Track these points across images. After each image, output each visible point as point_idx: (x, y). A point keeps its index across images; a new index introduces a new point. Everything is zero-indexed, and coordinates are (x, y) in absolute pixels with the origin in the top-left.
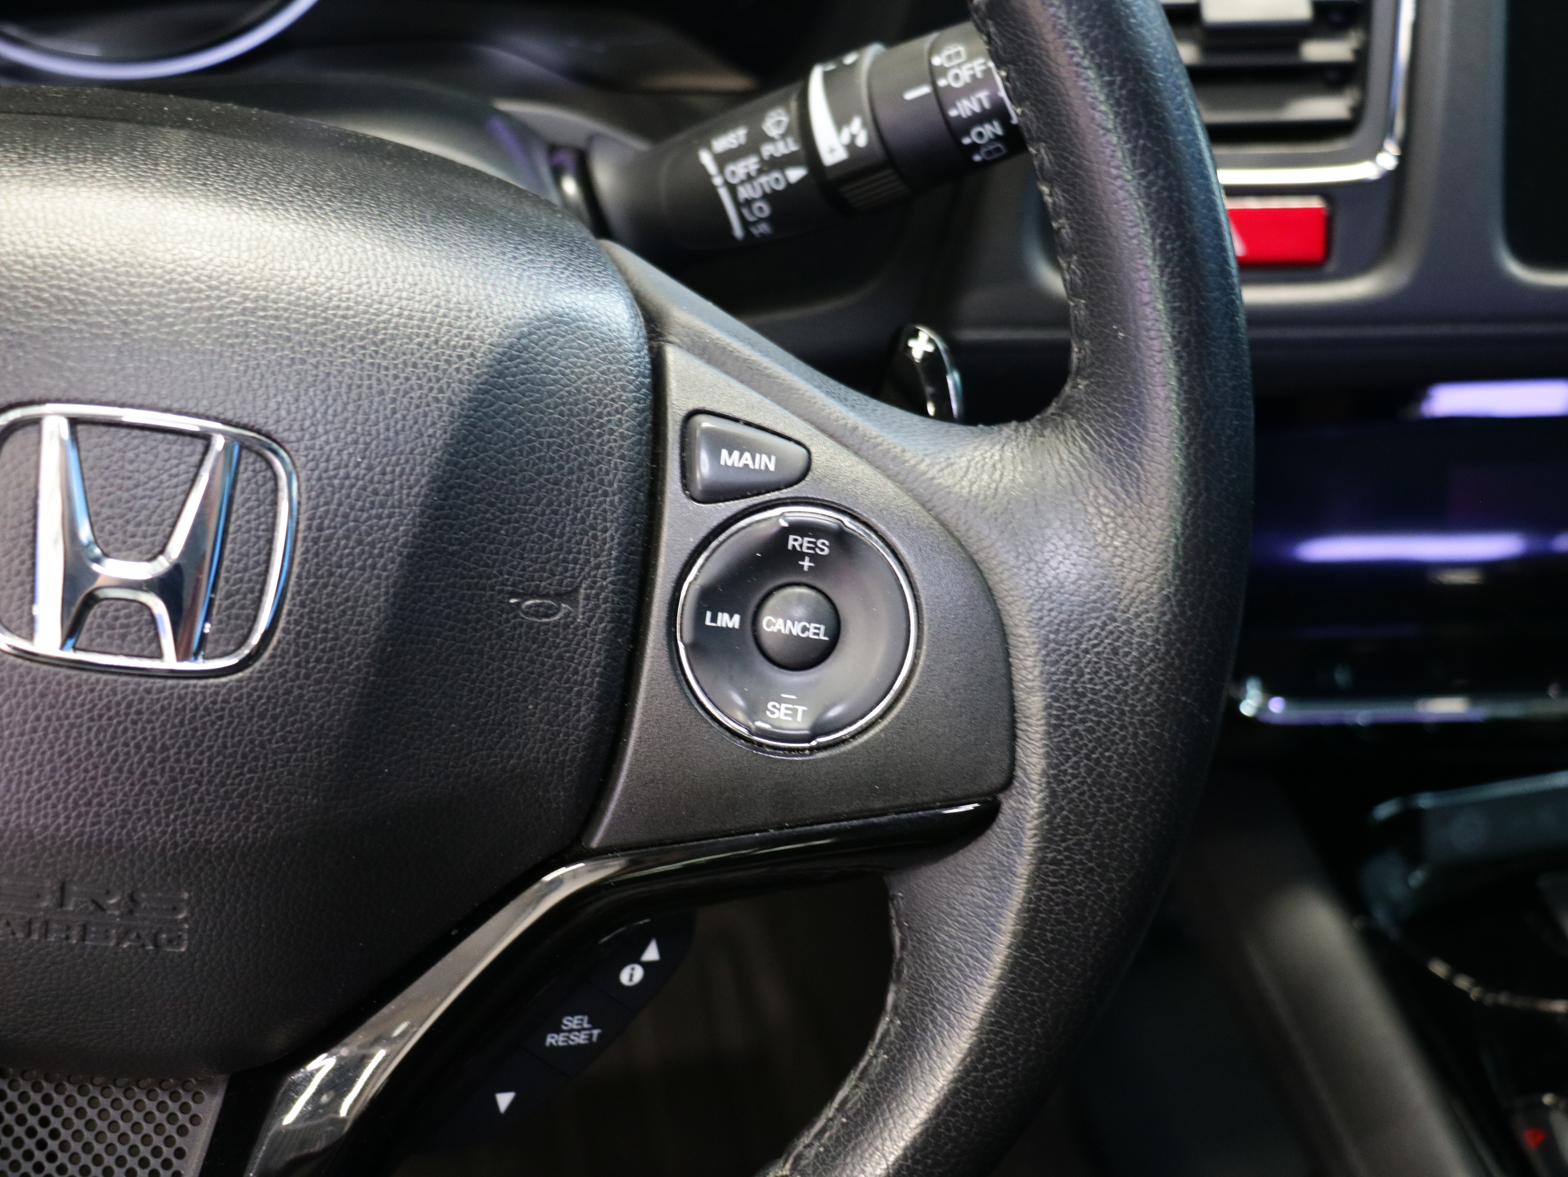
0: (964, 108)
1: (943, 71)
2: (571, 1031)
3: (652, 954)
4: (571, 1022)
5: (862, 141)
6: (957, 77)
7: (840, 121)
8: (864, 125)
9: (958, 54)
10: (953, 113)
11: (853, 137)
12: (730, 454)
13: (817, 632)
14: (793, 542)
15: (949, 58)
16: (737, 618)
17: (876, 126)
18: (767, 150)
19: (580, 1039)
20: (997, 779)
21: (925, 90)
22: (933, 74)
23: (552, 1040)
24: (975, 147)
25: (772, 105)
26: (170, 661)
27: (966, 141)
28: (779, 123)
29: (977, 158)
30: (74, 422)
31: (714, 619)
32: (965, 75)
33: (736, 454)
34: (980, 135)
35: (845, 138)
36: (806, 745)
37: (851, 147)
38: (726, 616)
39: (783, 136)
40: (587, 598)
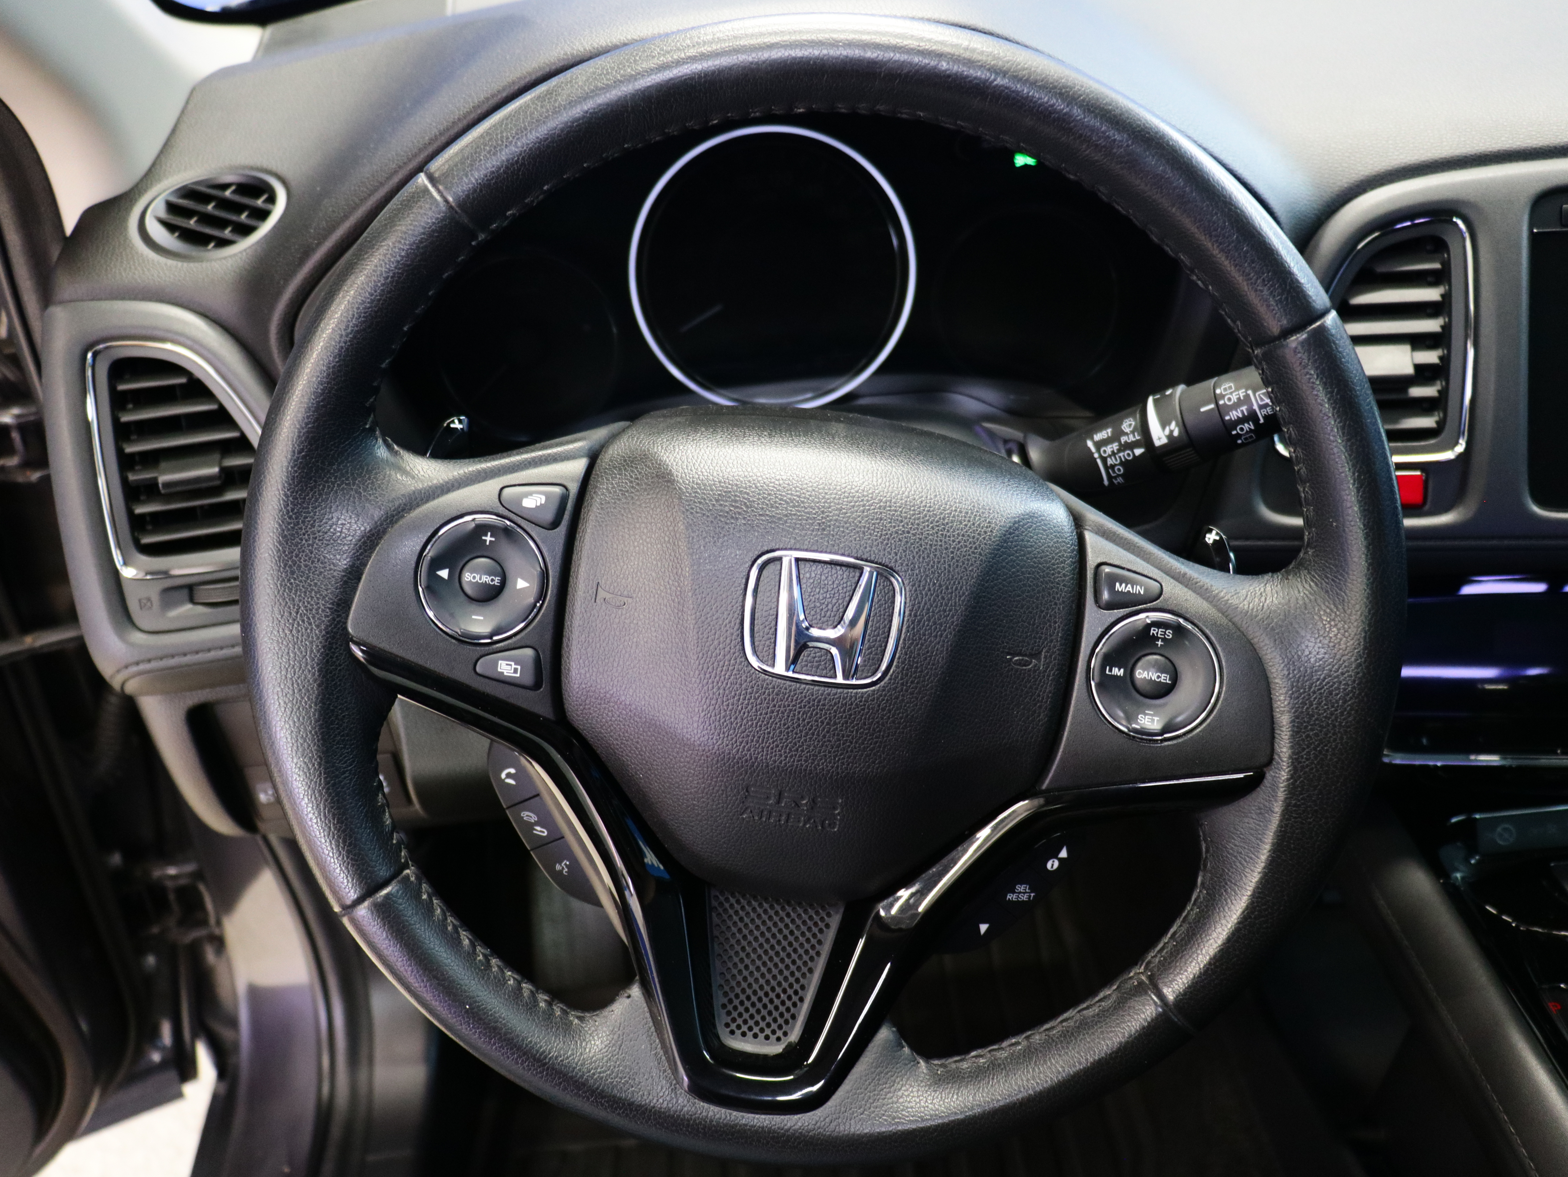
0: (1234, 415)
1: (1222, 396)
2: (1020, 893)
3: (1064, 854)
4: (1020, 888)
5: (1176, 433)
6: (1229, 399)
7: (1164, 424)
8: (1177, 425)
9: (1230, 388)
10: (1227, 418)
11: (1171, 432)
12: (1121, 585)
13: (1165, 678)
14: (1153, 631)
15: (1225, 389)
16: (1122, 670)
17: (1183, 425)
18: (1124, 439)
19: (1024, 898)
20: (1264, 759)
21: (1212, 406)
22: (1216, 399)
23: (1010, 897)
24: (1239, 436)
25: (1127, 417)
26: (840, 679)
27: (1234, 432)
28: (1130, 425)
29: (1239, 442)
30: (797, 560)
31: (1111, 670)
32: (1234, 398)
33: (1124, 585)
34: (1242, 429)
35: (1167, 432)
36: (1160, 738)
37: (1170, 436)
38: (1117, 669)
39: (1133, 432)
40: (1046, 657)
